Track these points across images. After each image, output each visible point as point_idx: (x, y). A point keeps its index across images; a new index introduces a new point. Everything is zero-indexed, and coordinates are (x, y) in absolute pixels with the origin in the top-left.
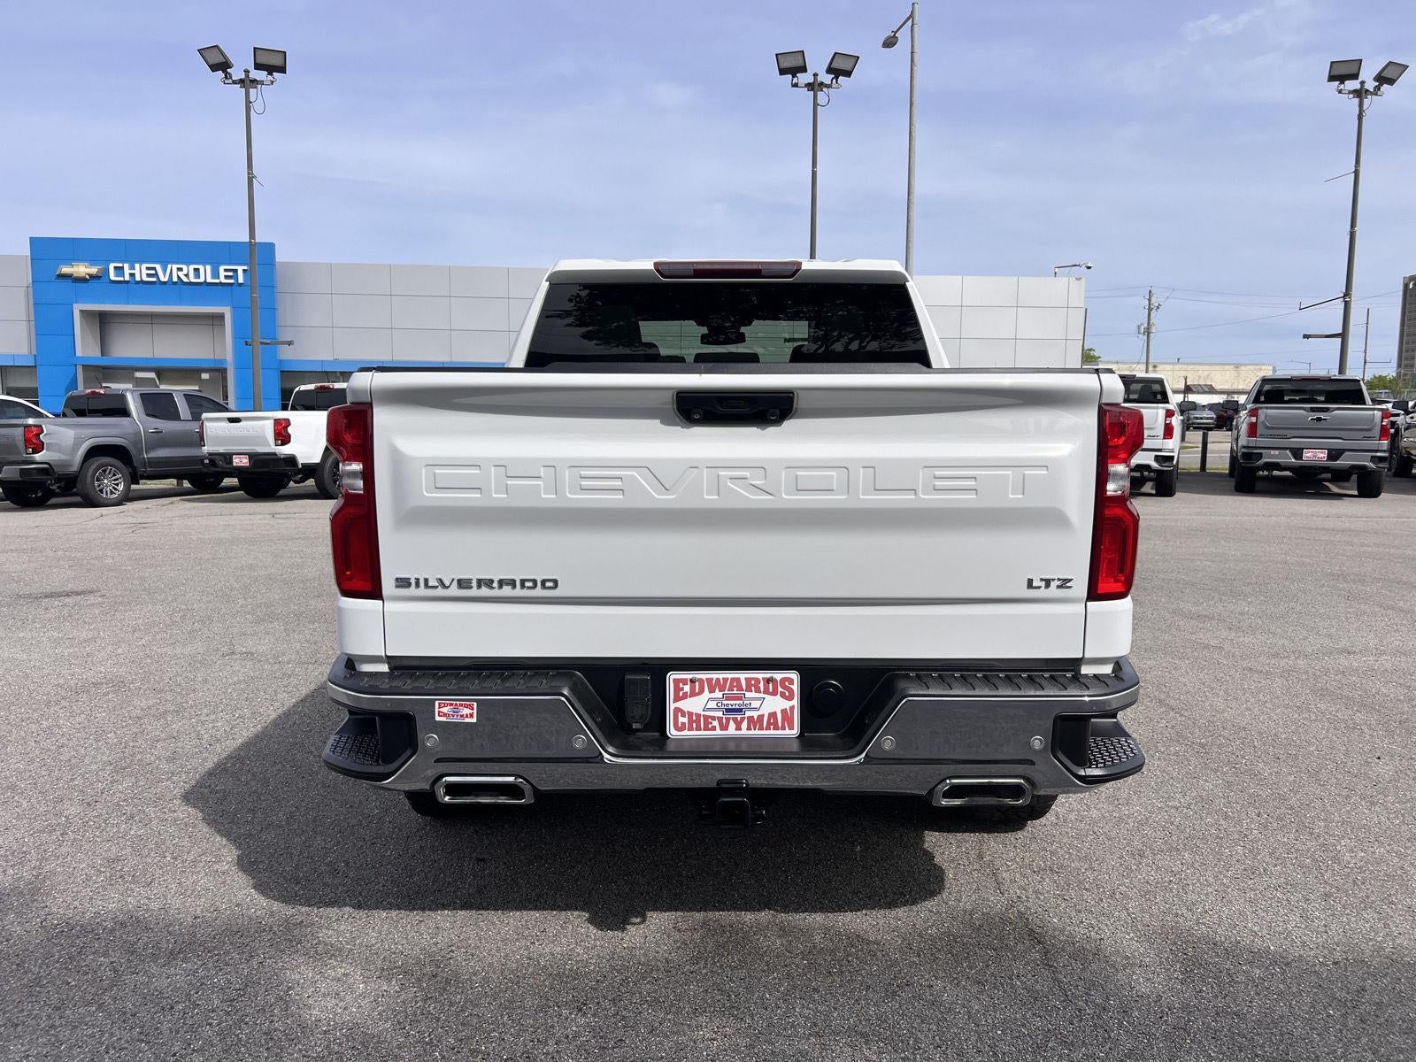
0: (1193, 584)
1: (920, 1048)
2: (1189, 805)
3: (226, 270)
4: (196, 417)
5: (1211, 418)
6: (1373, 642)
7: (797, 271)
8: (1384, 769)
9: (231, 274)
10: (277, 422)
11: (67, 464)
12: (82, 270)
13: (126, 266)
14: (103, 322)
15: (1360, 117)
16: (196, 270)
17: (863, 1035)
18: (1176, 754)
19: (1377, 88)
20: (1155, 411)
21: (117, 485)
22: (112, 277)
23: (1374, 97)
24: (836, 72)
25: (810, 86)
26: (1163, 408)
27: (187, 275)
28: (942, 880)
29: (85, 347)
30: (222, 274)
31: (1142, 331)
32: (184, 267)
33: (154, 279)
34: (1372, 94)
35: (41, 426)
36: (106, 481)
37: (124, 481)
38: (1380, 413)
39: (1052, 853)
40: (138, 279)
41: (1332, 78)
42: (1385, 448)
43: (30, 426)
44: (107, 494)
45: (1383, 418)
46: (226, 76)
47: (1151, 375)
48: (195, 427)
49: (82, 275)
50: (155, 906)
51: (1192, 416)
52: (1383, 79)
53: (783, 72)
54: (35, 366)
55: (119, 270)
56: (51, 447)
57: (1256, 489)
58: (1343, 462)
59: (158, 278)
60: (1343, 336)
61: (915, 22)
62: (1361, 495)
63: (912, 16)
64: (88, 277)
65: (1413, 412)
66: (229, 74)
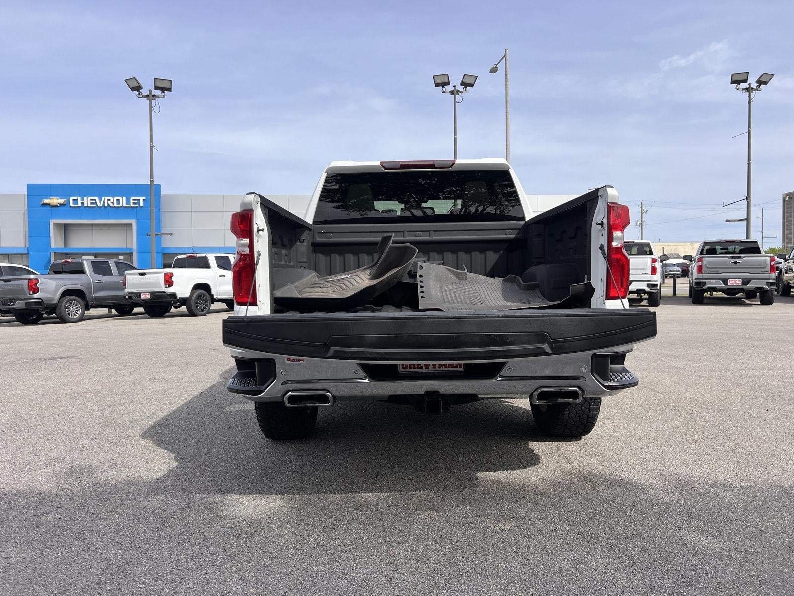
0: (669, 343)
1: (530, 520)
2: (667, 429)
3: (134, 200)
4: (121, 274)
5: (679, 271)
6: (766, 364)
7: (453, 165)
8: (770, 415)
9: (136, 201)
10: (166, 274)
11: (51, 300)
12: (55, 201)
13: (79, 198)
14: (66, 229)
15: (750, 102)
16: (118, 200)
17: (502, 516)
18: (660, 410)
19: (758, 87)
20: (646, 259)
21: (78, 311)
22: (72, 205)
23: (757, 91)
24: (465, 85)
25: (452, 93)
26: (650, 258)
27: (112, 203)
28: (539, 460)
29: (56, 242)
30: (132, 201)
31: (638, 224)
32: (111, 198)
33: (95, 205)
34: (755, 90)
35: (37, 279)
36: (72, 309)
37: (81, 308)
38: (769, 258)
39: (595, 448)
40: (86, 205)
41: (733, 83)
42: (773, 278)
43: (32, 279)
44: (72, 316)
45: (771, 261)
46: (139, 93)
47: (644, 241)
48: (121, 279)
49: (55, 204)
50: (136, 476)
51: (668, 270)
52: (760, 82)
53: (437, 85)
54: (28, 254)
55: (76, 201)
56: (43, 291)
57: (704, 302)
58: (751, 286)
59: (97, 204)
60: (747, 219)
61: (507, 59)
62: (762, 304)
63: (505, 56)
64: (58, 205)
65: (788, 260)
66: (141, 93)
